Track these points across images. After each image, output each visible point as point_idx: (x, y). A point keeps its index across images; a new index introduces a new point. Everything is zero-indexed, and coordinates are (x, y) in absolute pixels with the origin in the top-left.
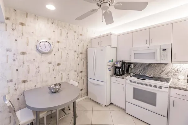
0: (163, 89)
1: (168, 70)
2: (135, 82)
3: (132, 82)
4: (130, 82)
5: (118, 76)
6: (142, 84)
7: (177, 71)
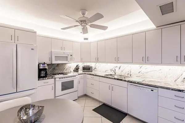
0: (77, 76)
1: (67, 67)
2: (62, 78)
3: (60, 79)
4: (59, 79)
5: (45, 78)
6: (67, 77)
7: (70, 68)
